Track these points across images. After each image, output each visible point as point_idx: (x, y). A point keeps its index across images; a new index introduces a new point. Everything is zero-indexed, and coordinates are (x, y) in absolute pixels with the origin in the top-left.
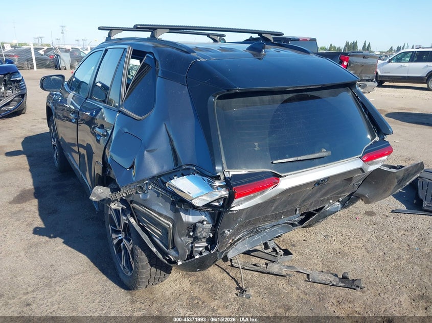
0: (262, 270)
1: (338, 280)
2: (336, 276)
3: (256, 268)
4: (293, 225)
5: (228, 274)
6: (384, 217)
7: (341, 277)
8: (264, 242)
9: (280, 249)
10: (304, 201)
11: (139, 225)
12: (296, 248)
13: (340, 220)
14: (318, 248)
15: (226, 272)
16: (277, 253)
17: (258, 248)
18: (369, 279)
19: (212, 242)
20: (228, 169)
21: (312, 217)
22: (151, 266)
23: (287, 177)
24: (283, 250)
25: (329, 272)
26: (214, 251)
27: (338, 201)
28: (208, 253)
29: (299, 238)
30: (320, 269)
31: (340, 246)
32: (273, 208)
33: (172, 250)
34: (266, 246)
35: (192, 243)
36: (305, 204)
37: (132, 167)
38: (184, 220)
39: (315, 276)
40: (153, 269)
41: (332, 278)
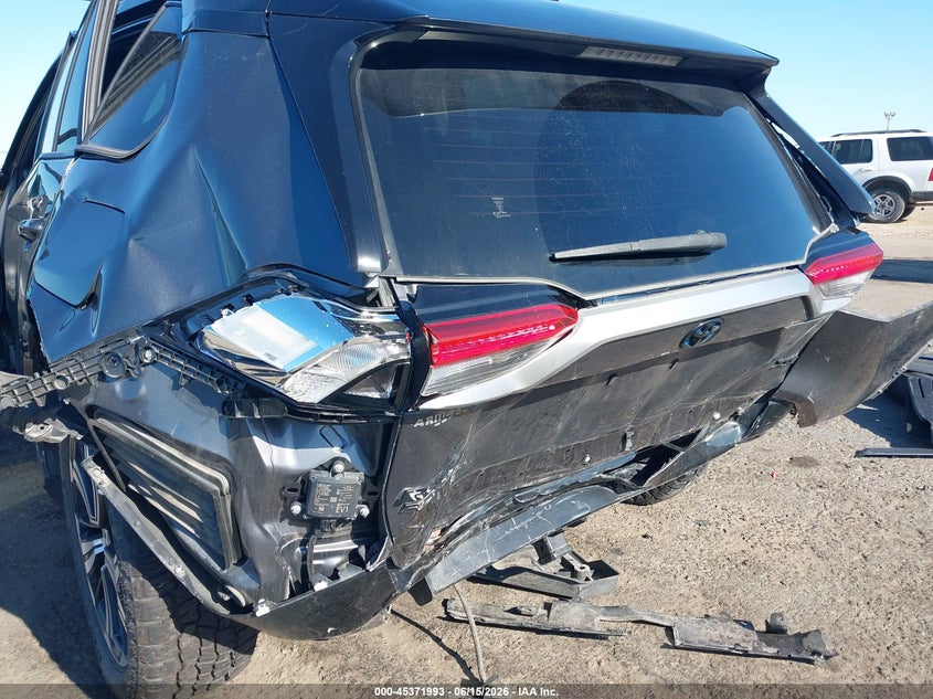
0: (534, 623)
1: (756, 638)
2: (749, 625)
3: (519, 619)
4: (615, 485)
5: (437, 640)
6: (840, 468)
7: (763, 628)
8: (538, 538)
9: (583, 561)
10: (646, 409)
11: (130, 493)
12: (624, 557)
13: (730, 481)
14: (684, 555)
15: (432, 635)
16: (574, 573)
17: (520, 563)
18: (841, 629)
19: (369, 532)
20: (406, 273)
21: (667, 462)
22: (181, 628)
23: (600, 306)
24: (590, 564)
25: (725, 616)
26: (376, 565)
27: (735, 417)
28: (359, 571)
29: (631, 532)
30: (700, 611)
31: (744, 546)
32: (560, 426)
33: (239, 569)
34: (544, 554)
35: (303, 543)
36: (648, 419)
37: (91, 300)
38: (267, 461)
39: (688, 629)
40: (189, 641)
41: (737, 635)
